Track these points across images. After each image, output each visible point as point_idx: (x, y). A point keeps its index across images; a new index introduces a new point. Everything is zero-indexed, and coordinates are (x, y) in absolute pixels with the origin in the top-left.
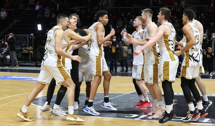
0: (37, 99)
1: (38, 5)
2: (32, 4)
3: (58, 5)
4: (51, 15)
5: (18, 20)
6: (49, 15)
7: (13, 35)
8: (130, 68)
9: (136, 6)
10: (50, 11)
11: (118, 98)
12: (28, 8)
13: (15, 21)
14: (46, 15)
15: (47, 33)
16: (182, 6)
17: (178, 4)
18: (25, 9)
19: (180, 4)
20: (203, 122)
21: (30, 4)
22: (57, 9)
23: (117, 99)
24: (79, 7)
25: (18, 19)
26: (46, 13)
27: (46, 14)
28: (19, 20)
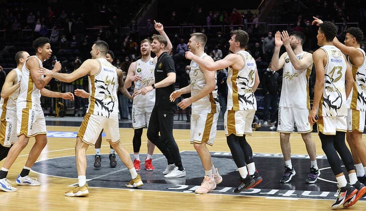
0: (39, 164)
1: (39, 24)
2: (32, 21)
3: (70, 24)
4: (60, 39)
5: (10, 47)
6: (56, 39)
7: (2, 68)
8: (177, 116)
9: (186, 24)
10: (58, 33)
11: (158, 161)
12: (26, 28)
13: (6, 47)
14: (53, 39)
15: (53, 66)
16: (255, 24)
17: (248, 22)
18: (21, 30)
19: (252, 21)
20: (284, 195)
21: (28, 22)
22: (69, 30)
23: (158, 163)
24: (101, 27)
25: (10, 45)
26: (52, 35)
27: (53, 37)
28: (13, 46)
